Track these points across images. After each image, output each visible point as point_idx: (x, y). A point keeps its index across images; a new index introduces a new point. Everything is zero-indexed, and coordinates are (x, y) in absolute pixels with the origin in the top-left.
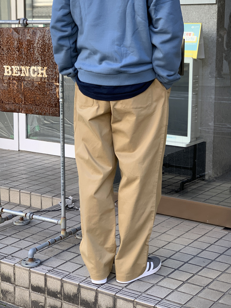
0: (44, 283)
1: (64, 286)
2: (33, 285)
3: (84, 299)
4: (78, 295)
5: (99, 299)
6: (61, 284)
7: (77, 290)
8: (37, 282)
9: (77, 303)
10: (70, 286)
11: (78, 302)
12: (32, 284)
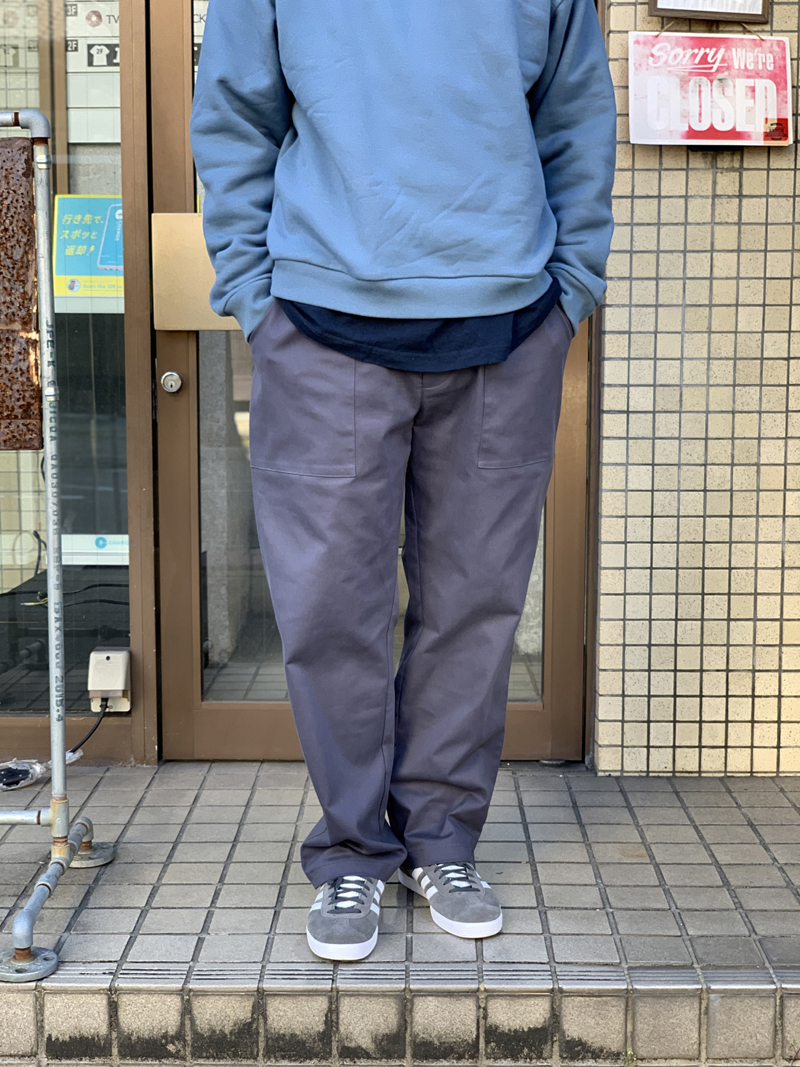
0: (107, 1017)
1: (194, 1008)
2: (57, 1039)
3: (282, 1032)
4: (254, 1026)
5: (341, 1016)
6: (183, 1004)
7: (250, 1008)
8: (73, 1022)
9: (252, 1052)
10: (221, 1002)
11: (256, 1049)
12: (50, 1035)
